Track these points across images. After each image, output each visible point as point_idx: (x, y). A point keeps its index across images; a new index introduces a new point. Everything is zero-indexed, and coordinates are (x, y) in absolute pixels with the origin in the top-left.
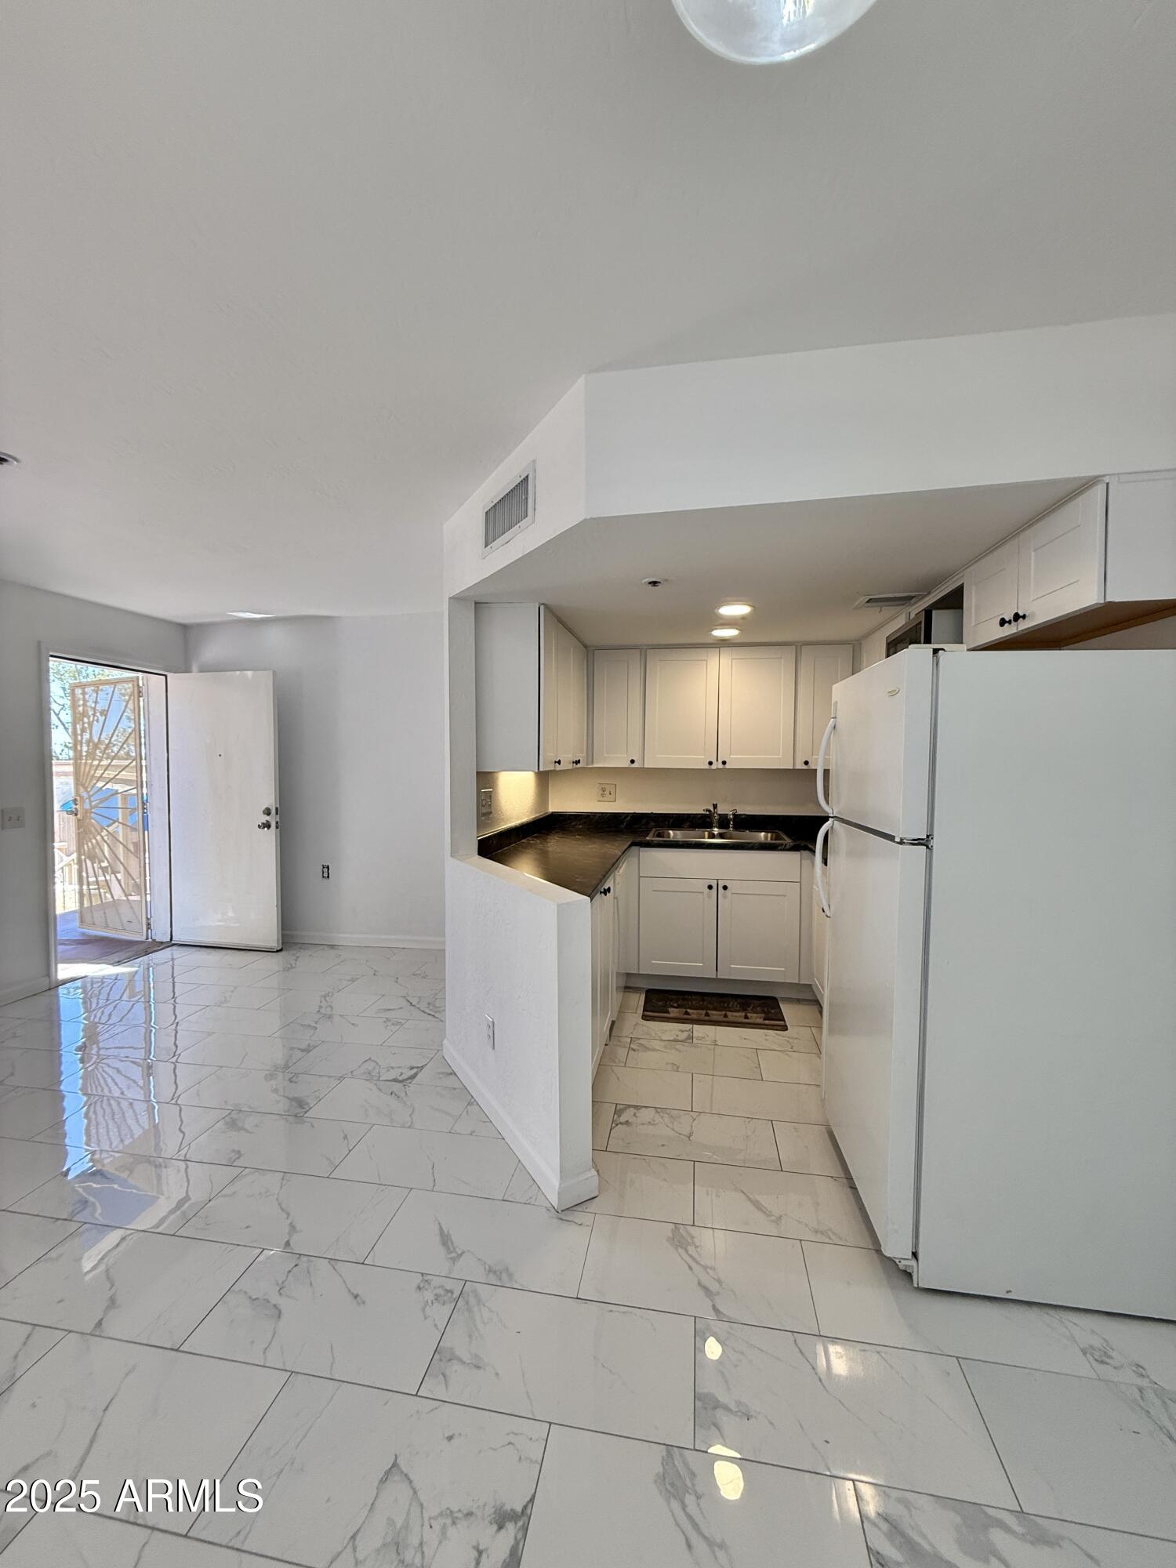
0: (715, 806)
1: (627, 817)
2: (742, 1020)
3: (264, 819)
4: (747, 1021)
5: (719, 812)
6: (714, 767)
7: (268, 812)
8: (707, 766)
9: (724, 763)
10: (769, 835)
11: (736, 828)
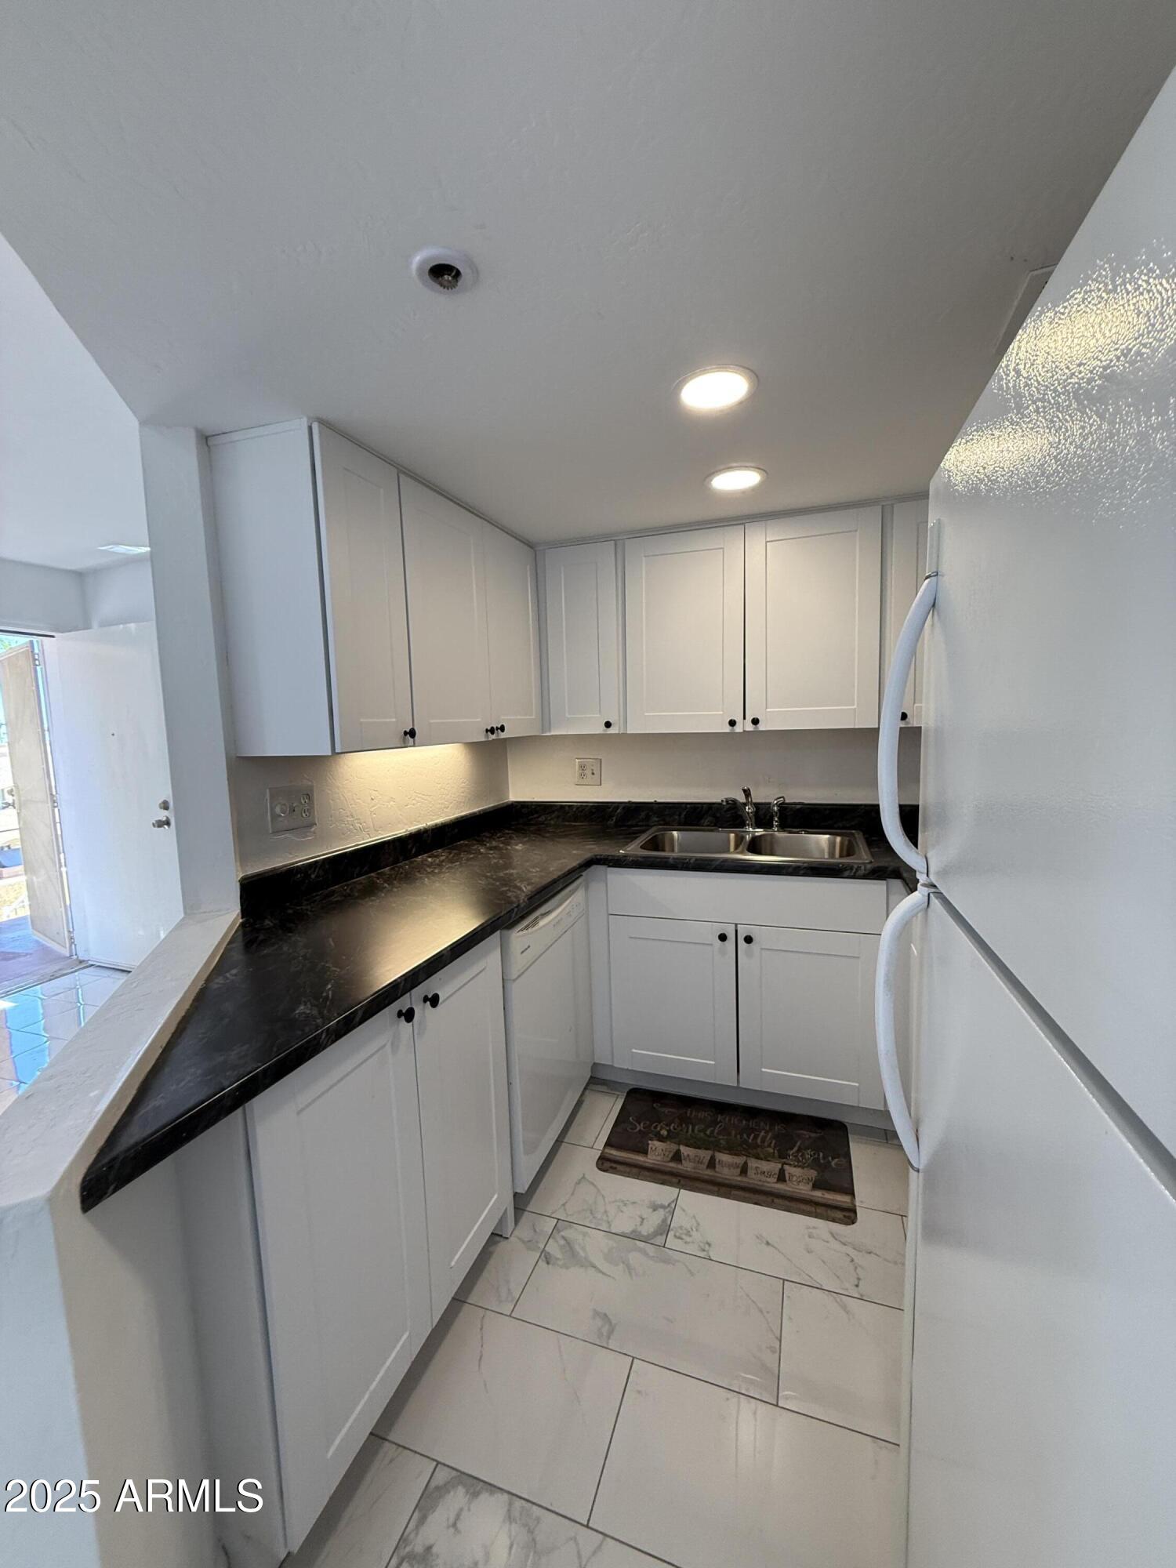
0: (747, 793)
1: (617, 808)
2: (772, 1184)
3: (162, 815)
4: (780, 1187)
5: (754, 801)
6: (738, 729)
7: (165, 806)
8: (727, 729)
9: (755, 722)
10: (838, 839)
11: (783, 827)
